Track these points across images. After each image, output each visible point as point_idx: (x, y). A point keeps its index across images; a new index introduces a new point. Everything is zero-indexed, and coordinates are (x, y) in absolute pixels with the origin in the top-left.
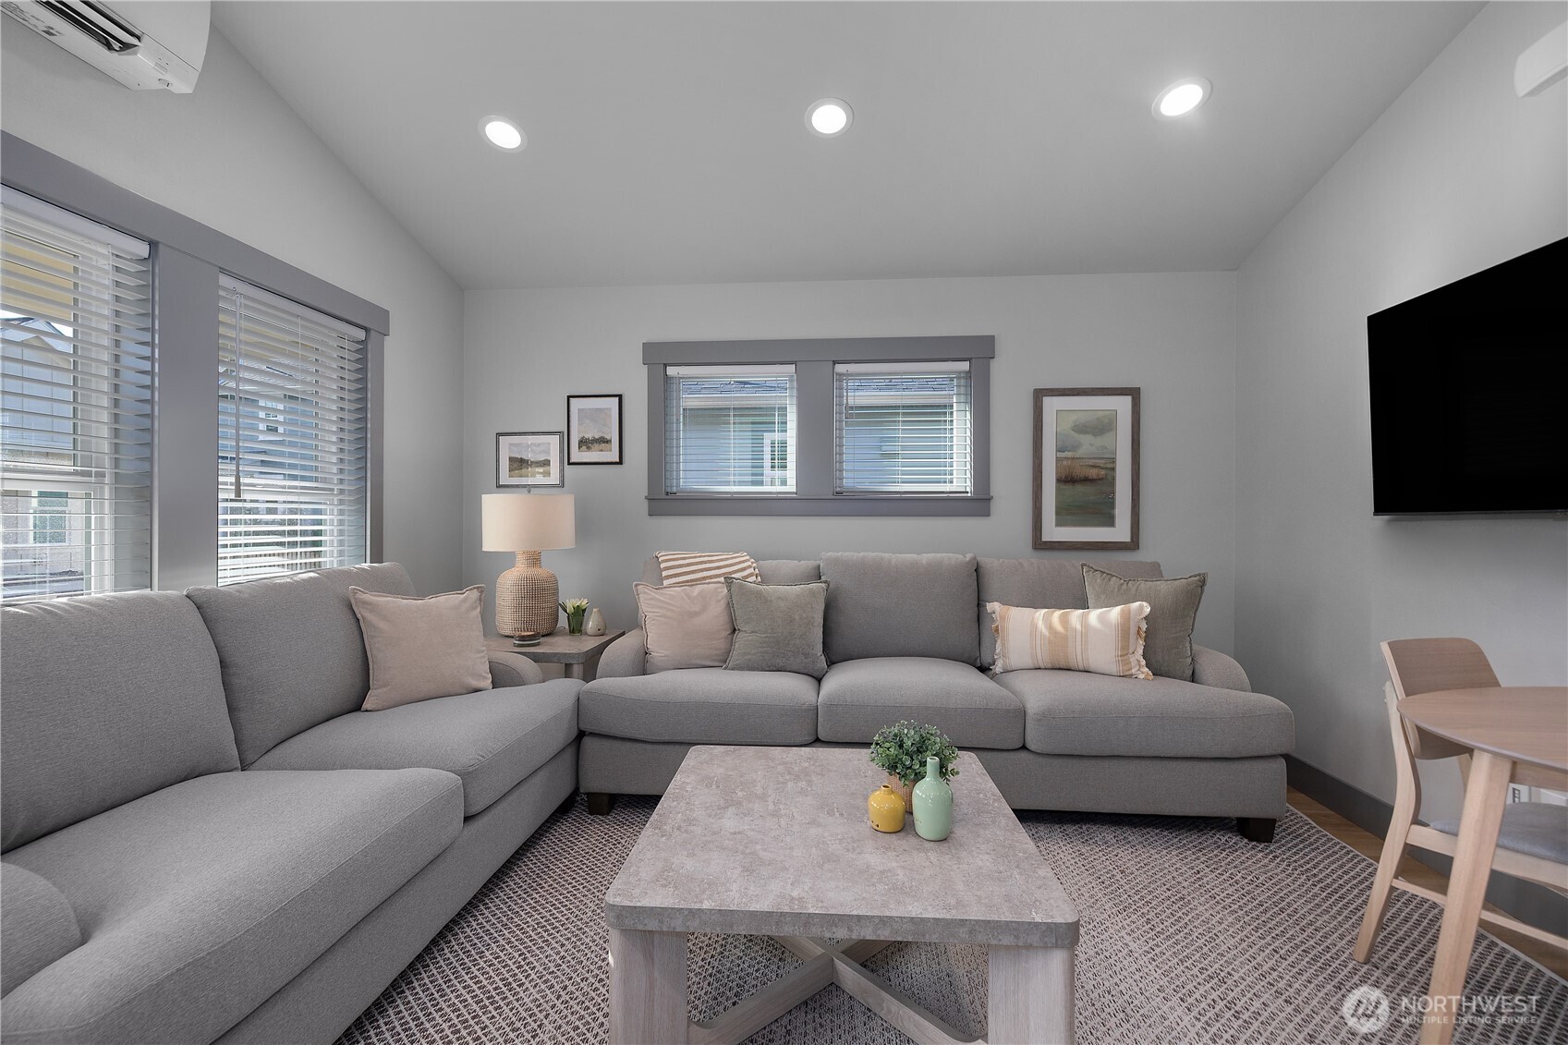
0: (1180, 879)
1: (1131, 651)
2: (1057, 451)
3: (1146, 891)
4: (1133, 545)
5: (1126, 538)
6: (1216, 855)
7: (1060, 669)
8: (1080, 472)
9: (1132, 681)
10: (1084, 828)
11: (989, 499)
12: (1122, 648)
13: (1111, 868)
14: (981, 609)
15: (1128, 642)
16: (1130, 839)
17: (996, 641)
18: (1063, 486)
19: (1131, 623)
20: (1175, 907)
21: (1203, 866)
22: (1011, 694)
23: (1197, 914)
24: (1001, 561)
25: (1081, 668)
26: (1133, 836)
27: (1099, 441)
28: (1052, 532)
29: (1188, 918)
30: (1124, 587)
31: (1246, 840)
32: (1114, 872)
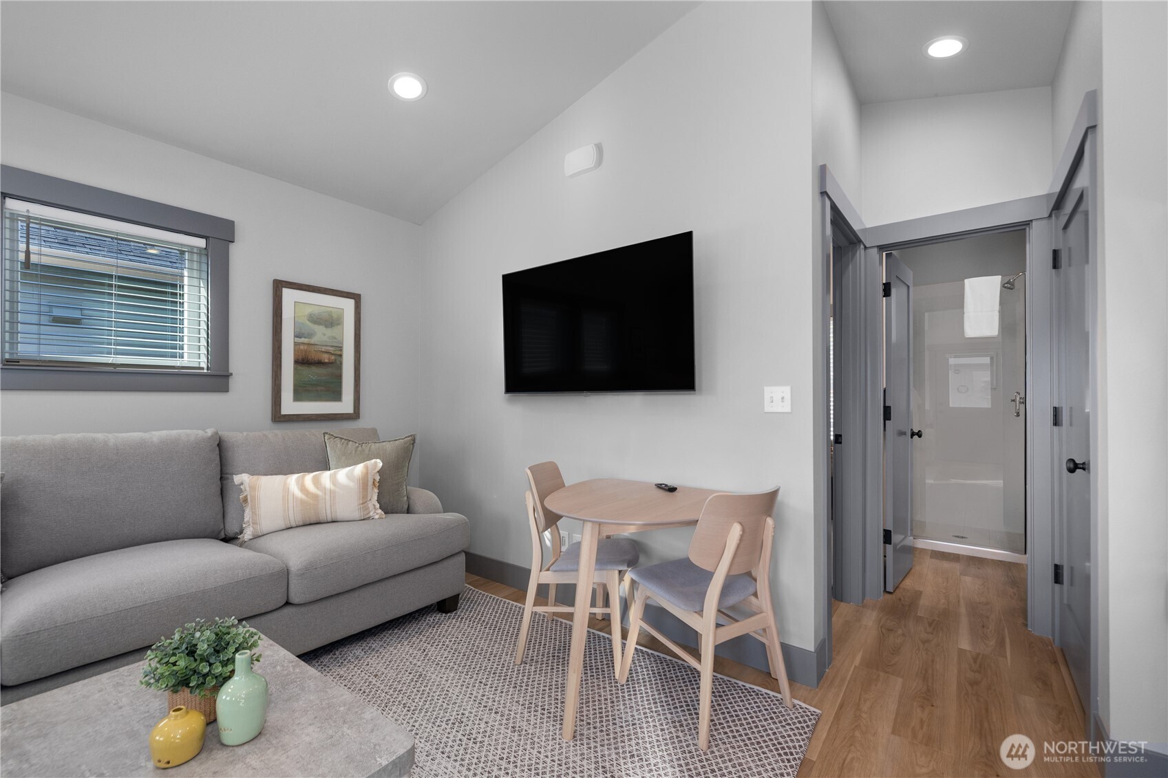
0: (415, 661)
1: (369, 499)
2: (296, 336)
3: (396, 683)
4: (355, 416)
5: (350, 410)
6: (431, 633)
7: (311, 524)
8: (314, 356)
9: (371, 521)
10: (337, 653)
11: (227, 376)
12: (363, 498)
13: (367, 677)
14: (224, 482)
15: (367, 492)
16: (374, 646)
17: (244, 511)
18: (299, 367)
19: (369, 476)
20: (418, 685)
21: (426, 644)
22: (272, 558)
23: (433, 682)
24: (245, 434)
25: (329, 519)
26: (375, 643)
27: (329, 332)
28: (290, 406)
29: (428, 689)
30: (360, 448)
31: (444, 615)
32: (370, 679)
